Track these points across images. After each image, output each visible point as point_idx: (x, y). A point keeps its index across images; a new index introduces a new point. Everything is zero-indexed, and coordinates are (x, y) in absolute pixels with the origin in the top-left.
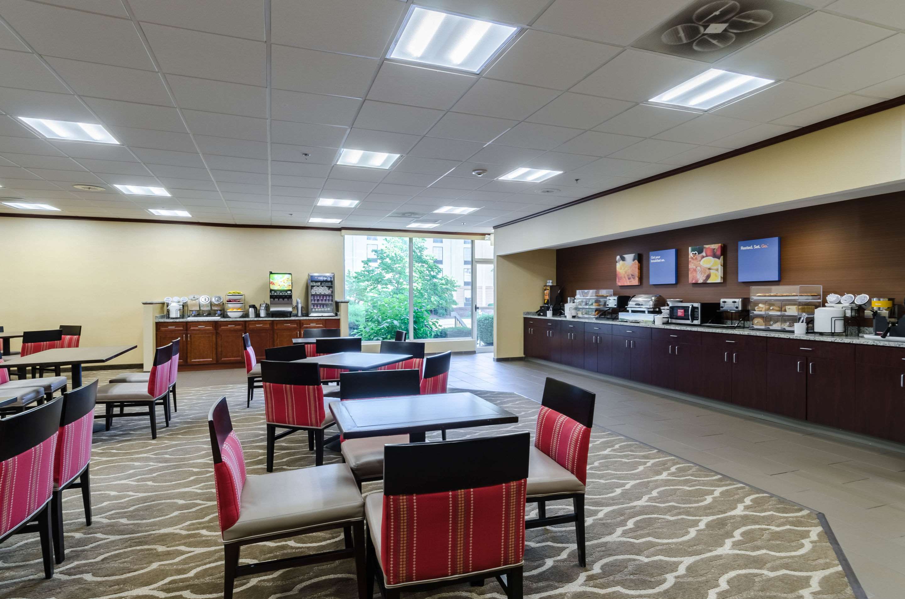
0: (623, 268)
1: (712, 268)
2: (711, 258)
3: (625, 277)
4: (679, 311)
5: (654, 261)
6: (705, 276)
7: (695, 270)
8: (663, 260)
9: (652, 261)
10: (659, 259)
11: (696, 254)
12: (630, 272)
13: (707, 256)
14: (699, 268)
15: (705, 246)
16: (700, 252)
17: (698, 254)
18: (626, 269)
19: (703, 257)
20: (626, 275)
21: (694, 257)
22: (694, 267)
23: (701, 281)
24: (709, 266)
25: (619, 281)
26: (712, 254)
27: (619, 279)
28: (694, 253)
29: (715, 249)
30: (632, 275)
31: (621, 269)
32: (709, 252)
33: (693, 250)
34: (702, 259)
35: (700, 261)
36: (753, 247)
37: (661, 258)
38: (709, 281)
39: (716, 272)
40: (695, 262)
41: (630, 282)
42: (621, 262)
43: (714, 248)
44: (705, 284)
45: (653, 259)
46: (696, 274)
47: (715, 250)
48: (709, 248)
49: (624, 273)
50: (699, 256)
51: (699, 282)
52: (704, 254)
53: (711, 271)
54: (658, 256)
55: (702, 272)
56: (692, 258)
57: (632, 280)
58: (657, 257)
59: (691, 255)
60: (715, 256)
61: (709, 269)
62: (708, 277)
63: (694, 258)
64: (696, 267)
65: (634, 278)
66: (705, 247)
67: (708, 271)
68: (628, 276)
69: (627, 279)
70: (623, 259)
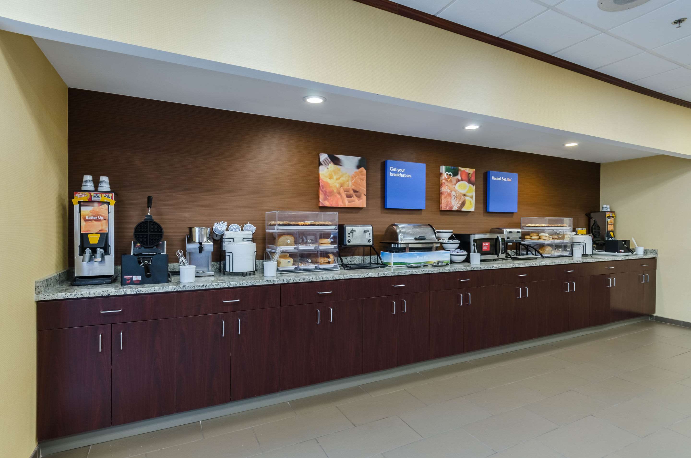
0: (335, 177)
1: (467, 194)
2: (465, 183)
3: (339, 193)
4: (484, 244)
5: (395, 175)
6: (460, 202)
7: (449, 195)
8: (409, 176)
9: (391, 174)
10: (403, 173)
11: (450, 175)
12: (350, 185)
13: (462, 180)
14: (453, 193)
15: (460, 168)
16: (455, 174)
17: (453, 176)
18: (343, 179)
19: (458, 181)
20: (342, 190)
21: (449, 178)
22: (449, 191)
23: (455, 208)
24: (463, 192)
25: (325, 199)
26: (467, 179)
27: (325, 194)
28: (449, 174)
29: (469, 174)
30: (355, 191)
31: (331, 178)
32: (464, 177)
33: (447, 170)
34: (457, 183)
35: (455, 184)
36: (501, 179)
37: (406, 172)
38: (463, 209)
39: (471, 199)
40: (449, 185)
41: (349, 202)
42: (331, 166)
43: (469, 172)
44: (459, 212)
45: (393, 172)
46: (451, 199)
47: (470, 175)
48: (464, 171)
49: (338, 186)
50: (454, 179)
51: (454, 209)
52: (459, 177)
53: (466, 197)
54: (402, 169)
55: (457, 198)
56: (446, 180)
57: (355, 198)
58: (399, 170)
59: (445, 175)
60: (470, 182)
61: (465, 195)
62: (463, 204)
63: (449, 180)
64: (451, 191)
65: (358, 197)
66: (460, 170)
67: (463, 197)
68: (346, 191)
69: (345, 197)
70: (337, 162)
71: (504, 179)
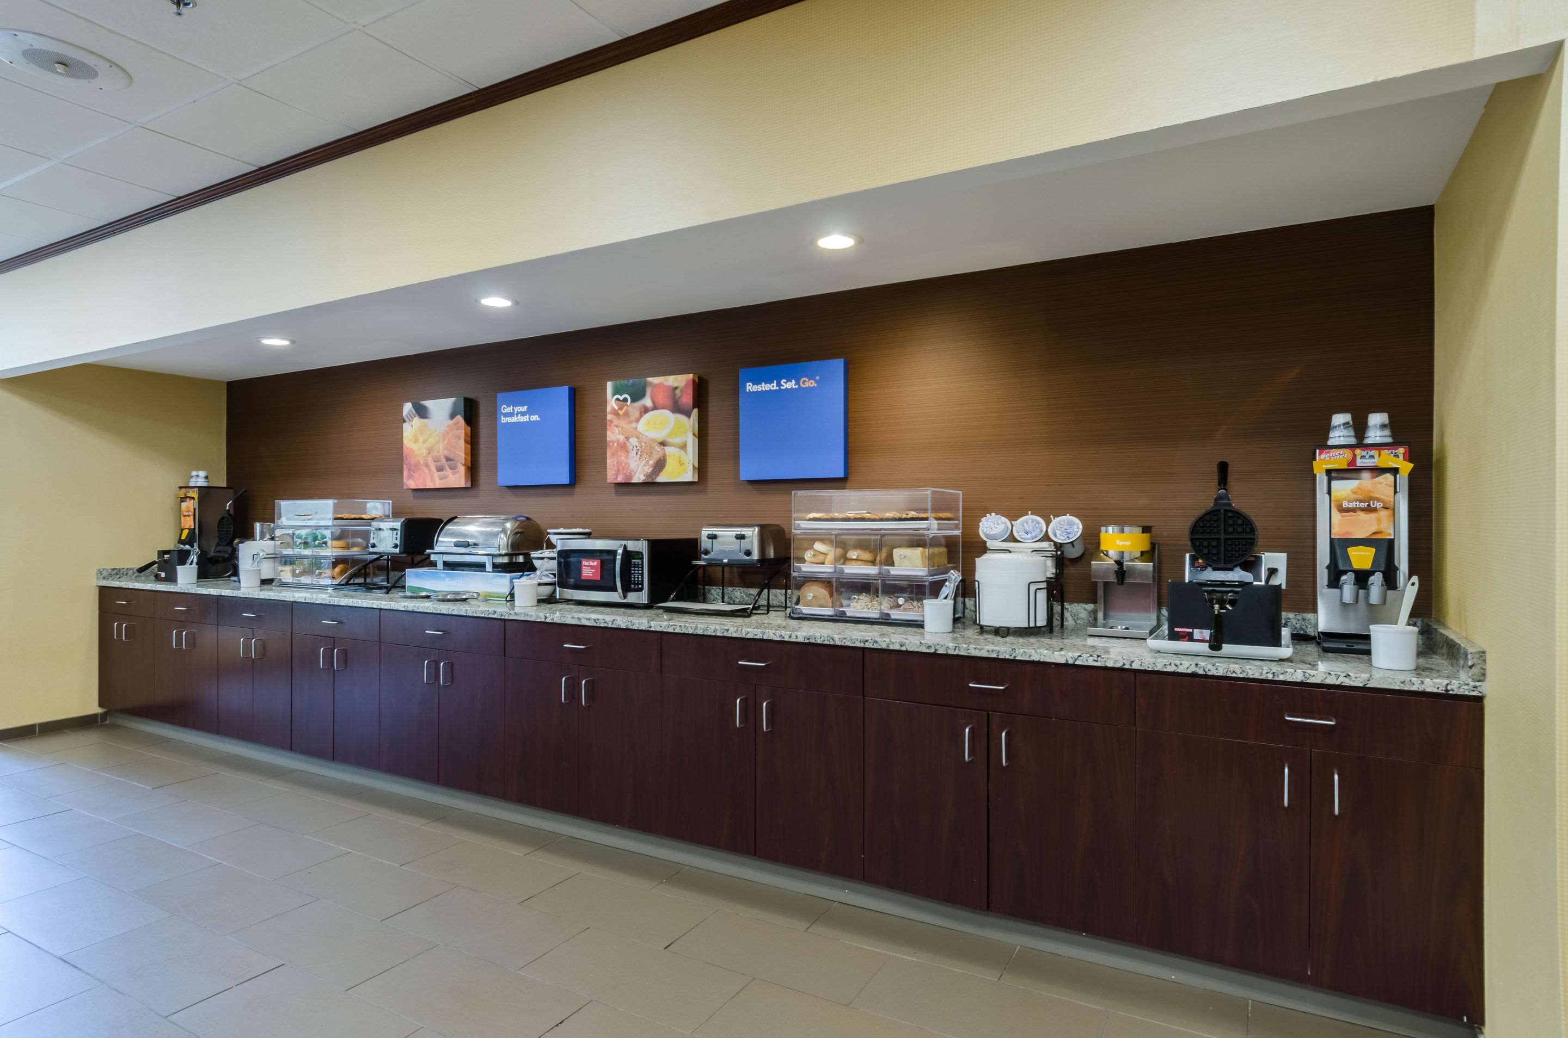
0: (421, 439)
1: (670, 440)
2: (667, 413)
3: (427, 465)
4: (585, 563)
5: (510, 420)
6: (651, 462)
7: (623, 447)
8: (535, 418)
9: (504, 420)
10: (523, 414)
11: (625, 400)
12: (441, 449)
13: (655, 408)
14: (634, 441)
15: (650, 379)
16: (637, 396)
17: (633, 401)
18: (431, 440)
19: (646, 410)
20: (430, 460)
21: (621, 409)
22: (622, 438)
23: (639, 478)
24: (660, 435)
25: (410, 477)
26: (668, 402)
27: (409, 470)
28: (621, 398)
29: (676, 388)
30: (448, 459)
31: (416, 441)
32: (662, 398)
33: (617, 391)
34: (641, 416)
35: (638, 420)
36: (779, 384)
37: (530, 412)
38: (660, 479)
39: (682, 452)
40: (623, 423)
41: (441, 479)
42: (417, 420)
43: (676, 385)
44: (650, 486)
45: (507, 415)
46: (627, 457)
47: (678, 392)
48: (661, 385)
49: (425, 452)
50: (633, 408)
51: (635, 480)
52: (647, 402)
53: (666, 448)
54: (522, 405)
55: (641, 452)
56: (616, 413)
57: (448, 472)
58: (517, 409)
59: (612, 403)
60: (677, 408)
61: (663, 444)
62: (660, 465)
63: (621, 412)
64: (627, 438)
65: (453, 468)
66: (650, 384)
67: (658, 448)
68: (436, 460)
69: (433, 469)
70: (422, 412)
71: (791, 385)
